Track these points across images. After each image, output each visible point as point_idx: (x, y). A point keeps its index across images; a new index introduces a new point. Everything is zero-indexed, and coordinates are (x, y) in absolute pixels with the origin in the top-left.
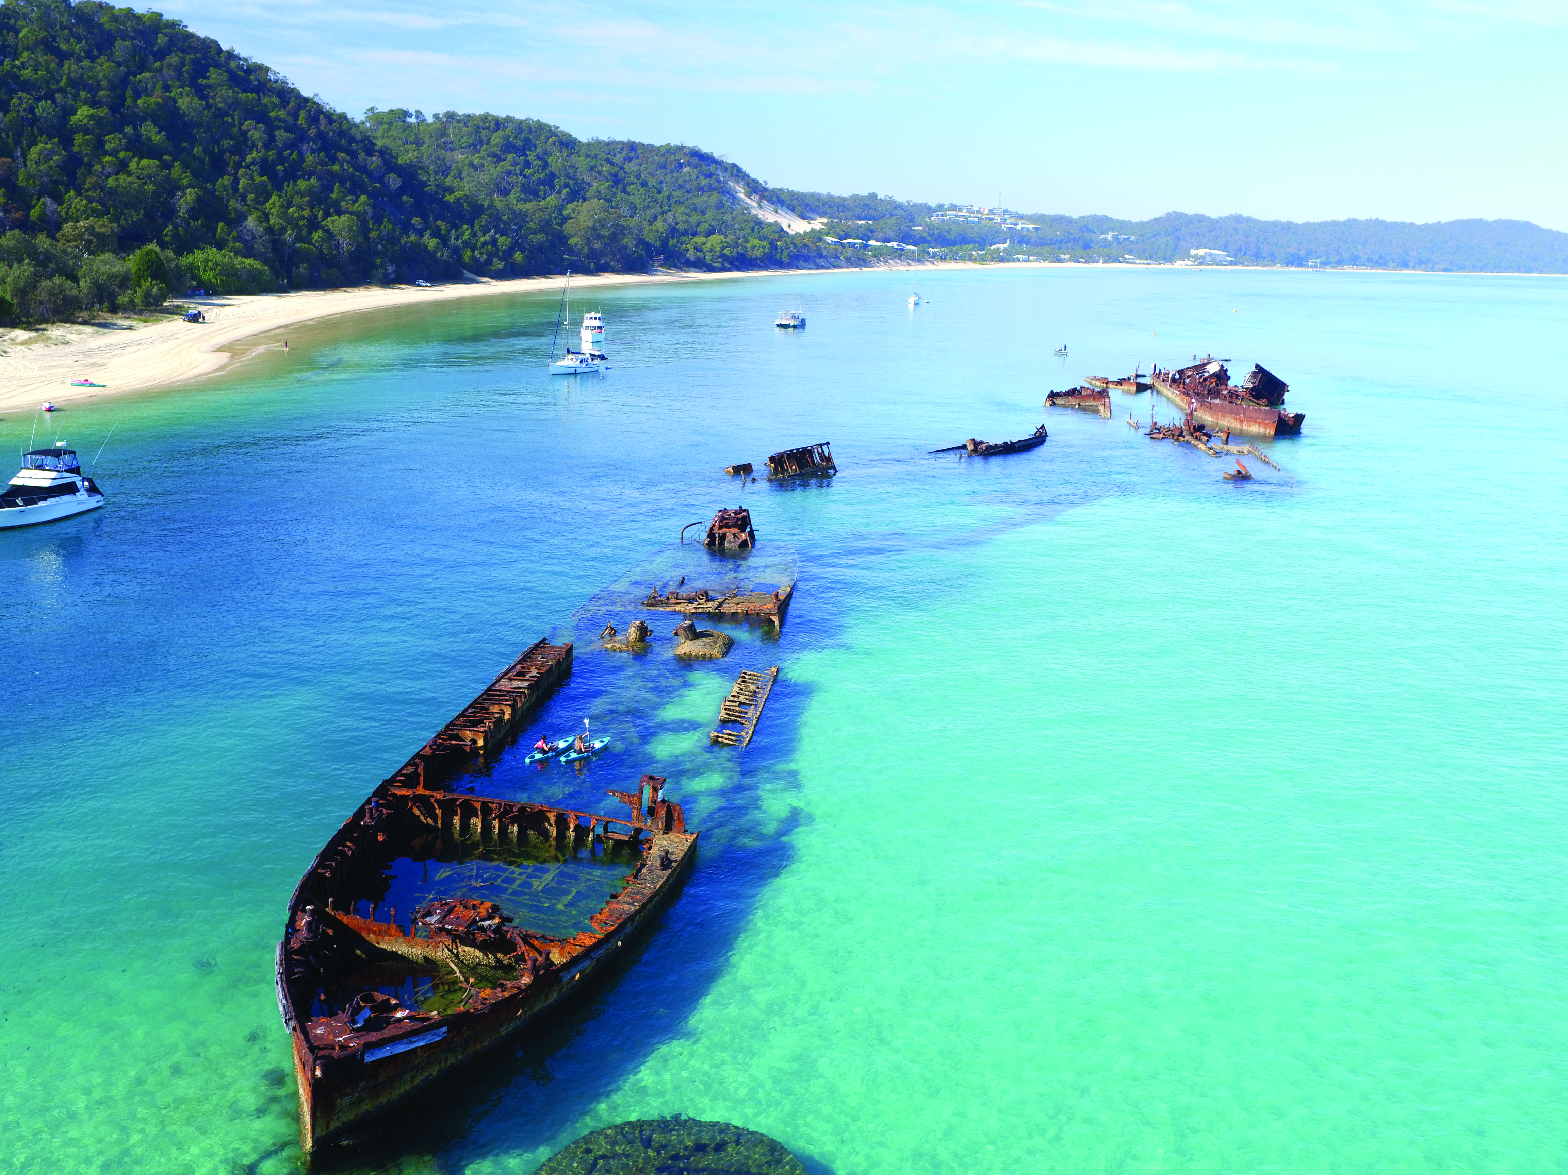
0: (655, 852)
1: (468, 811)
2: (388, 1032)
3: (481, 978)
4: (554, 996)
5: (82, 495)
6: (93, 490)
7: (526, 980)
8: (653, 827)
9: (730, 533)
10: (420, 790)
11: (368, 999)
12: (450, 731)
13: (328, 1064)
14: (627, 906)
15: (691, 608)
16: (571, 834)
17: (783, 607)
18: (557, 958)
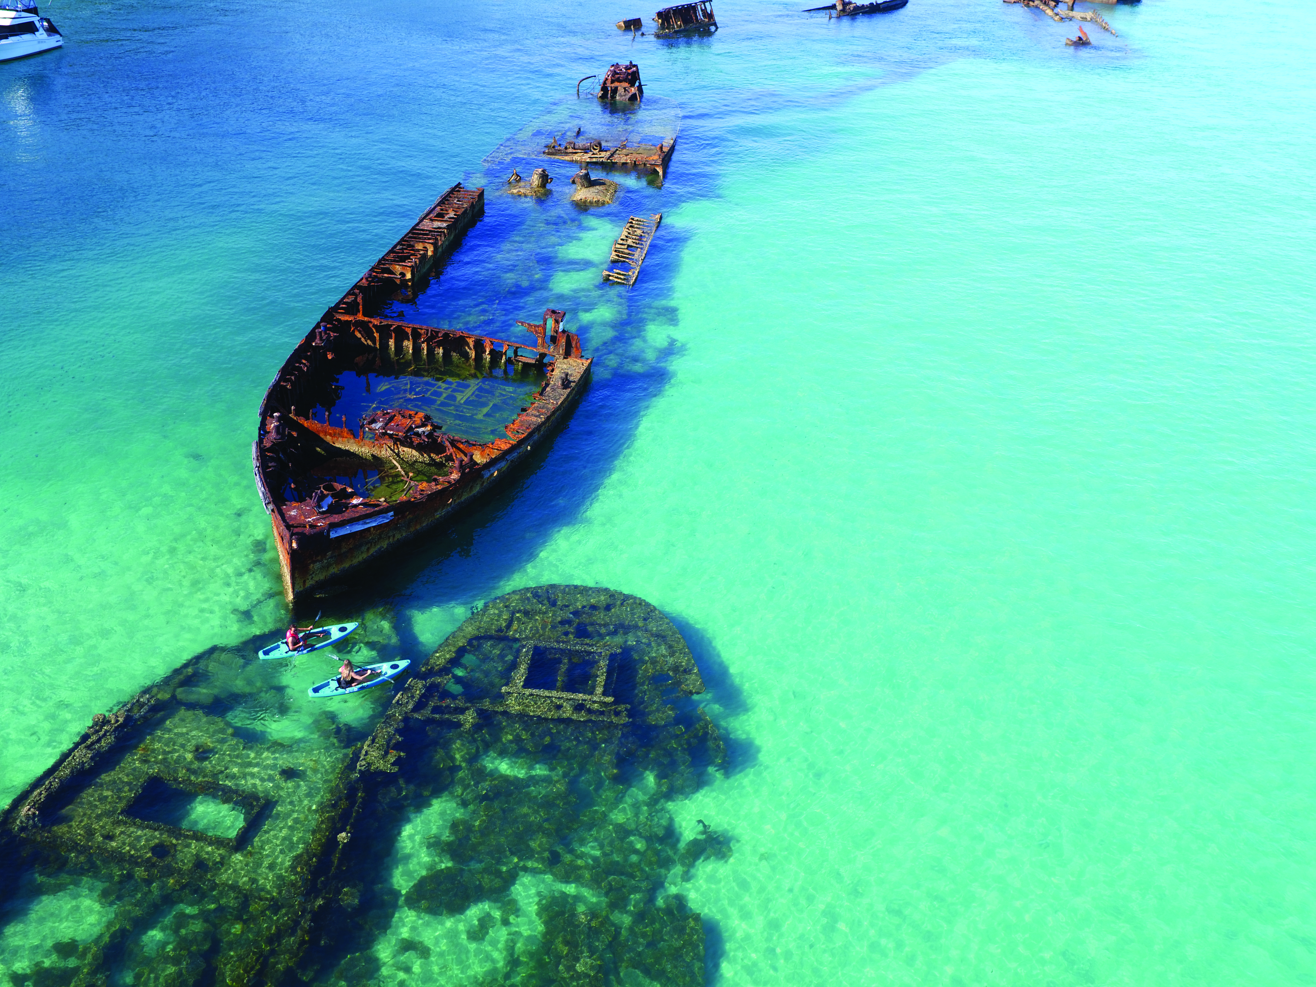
0: (556, 375)
1: (401, 336)
2: (347, 515)
3: (418, 473)
4: (477, 489)
5: (41, 34)
6: (52, 30)
7: (455, 476)
8: (555, 353)
9: (621, 86)
10: (360, 317)
11: (329, 488)
12: (382, 265)
13: (302, 539)
14: (534, 418)
15: (586, 157)
16: (487, 357)
17: (667, 158)
18: (479, 458)
